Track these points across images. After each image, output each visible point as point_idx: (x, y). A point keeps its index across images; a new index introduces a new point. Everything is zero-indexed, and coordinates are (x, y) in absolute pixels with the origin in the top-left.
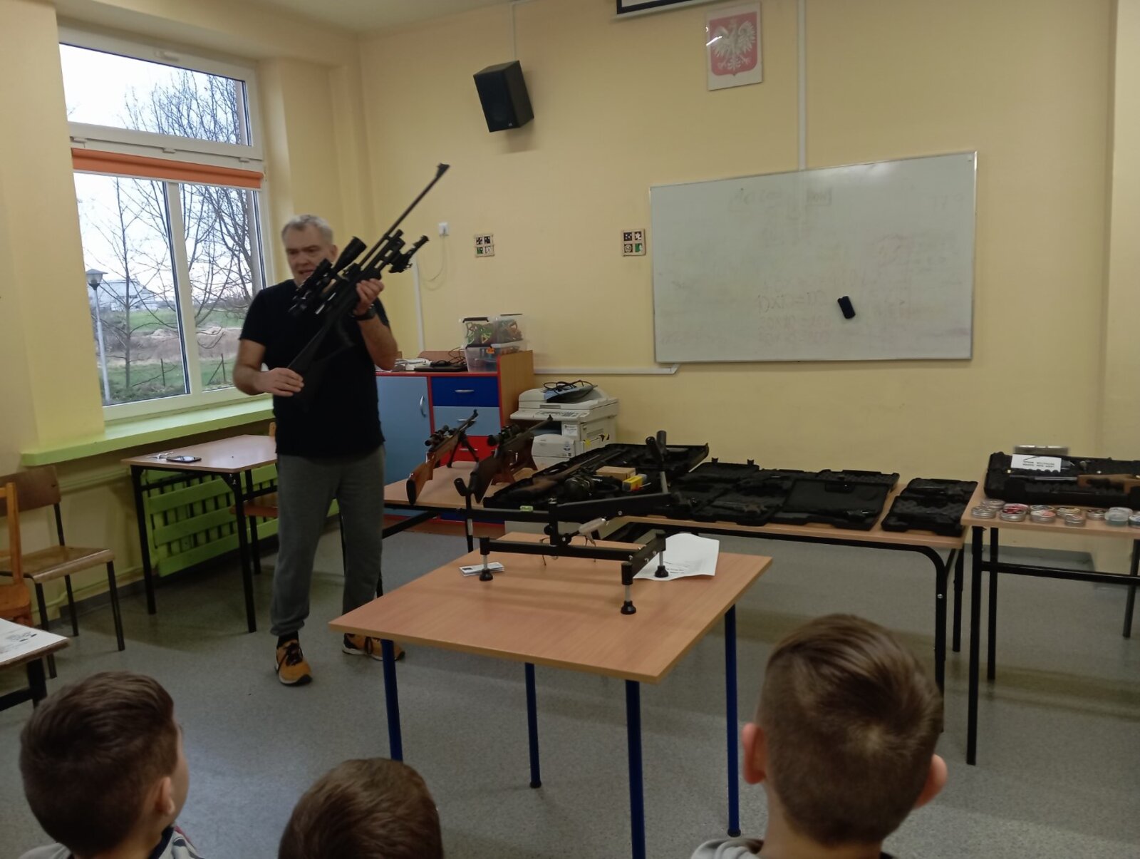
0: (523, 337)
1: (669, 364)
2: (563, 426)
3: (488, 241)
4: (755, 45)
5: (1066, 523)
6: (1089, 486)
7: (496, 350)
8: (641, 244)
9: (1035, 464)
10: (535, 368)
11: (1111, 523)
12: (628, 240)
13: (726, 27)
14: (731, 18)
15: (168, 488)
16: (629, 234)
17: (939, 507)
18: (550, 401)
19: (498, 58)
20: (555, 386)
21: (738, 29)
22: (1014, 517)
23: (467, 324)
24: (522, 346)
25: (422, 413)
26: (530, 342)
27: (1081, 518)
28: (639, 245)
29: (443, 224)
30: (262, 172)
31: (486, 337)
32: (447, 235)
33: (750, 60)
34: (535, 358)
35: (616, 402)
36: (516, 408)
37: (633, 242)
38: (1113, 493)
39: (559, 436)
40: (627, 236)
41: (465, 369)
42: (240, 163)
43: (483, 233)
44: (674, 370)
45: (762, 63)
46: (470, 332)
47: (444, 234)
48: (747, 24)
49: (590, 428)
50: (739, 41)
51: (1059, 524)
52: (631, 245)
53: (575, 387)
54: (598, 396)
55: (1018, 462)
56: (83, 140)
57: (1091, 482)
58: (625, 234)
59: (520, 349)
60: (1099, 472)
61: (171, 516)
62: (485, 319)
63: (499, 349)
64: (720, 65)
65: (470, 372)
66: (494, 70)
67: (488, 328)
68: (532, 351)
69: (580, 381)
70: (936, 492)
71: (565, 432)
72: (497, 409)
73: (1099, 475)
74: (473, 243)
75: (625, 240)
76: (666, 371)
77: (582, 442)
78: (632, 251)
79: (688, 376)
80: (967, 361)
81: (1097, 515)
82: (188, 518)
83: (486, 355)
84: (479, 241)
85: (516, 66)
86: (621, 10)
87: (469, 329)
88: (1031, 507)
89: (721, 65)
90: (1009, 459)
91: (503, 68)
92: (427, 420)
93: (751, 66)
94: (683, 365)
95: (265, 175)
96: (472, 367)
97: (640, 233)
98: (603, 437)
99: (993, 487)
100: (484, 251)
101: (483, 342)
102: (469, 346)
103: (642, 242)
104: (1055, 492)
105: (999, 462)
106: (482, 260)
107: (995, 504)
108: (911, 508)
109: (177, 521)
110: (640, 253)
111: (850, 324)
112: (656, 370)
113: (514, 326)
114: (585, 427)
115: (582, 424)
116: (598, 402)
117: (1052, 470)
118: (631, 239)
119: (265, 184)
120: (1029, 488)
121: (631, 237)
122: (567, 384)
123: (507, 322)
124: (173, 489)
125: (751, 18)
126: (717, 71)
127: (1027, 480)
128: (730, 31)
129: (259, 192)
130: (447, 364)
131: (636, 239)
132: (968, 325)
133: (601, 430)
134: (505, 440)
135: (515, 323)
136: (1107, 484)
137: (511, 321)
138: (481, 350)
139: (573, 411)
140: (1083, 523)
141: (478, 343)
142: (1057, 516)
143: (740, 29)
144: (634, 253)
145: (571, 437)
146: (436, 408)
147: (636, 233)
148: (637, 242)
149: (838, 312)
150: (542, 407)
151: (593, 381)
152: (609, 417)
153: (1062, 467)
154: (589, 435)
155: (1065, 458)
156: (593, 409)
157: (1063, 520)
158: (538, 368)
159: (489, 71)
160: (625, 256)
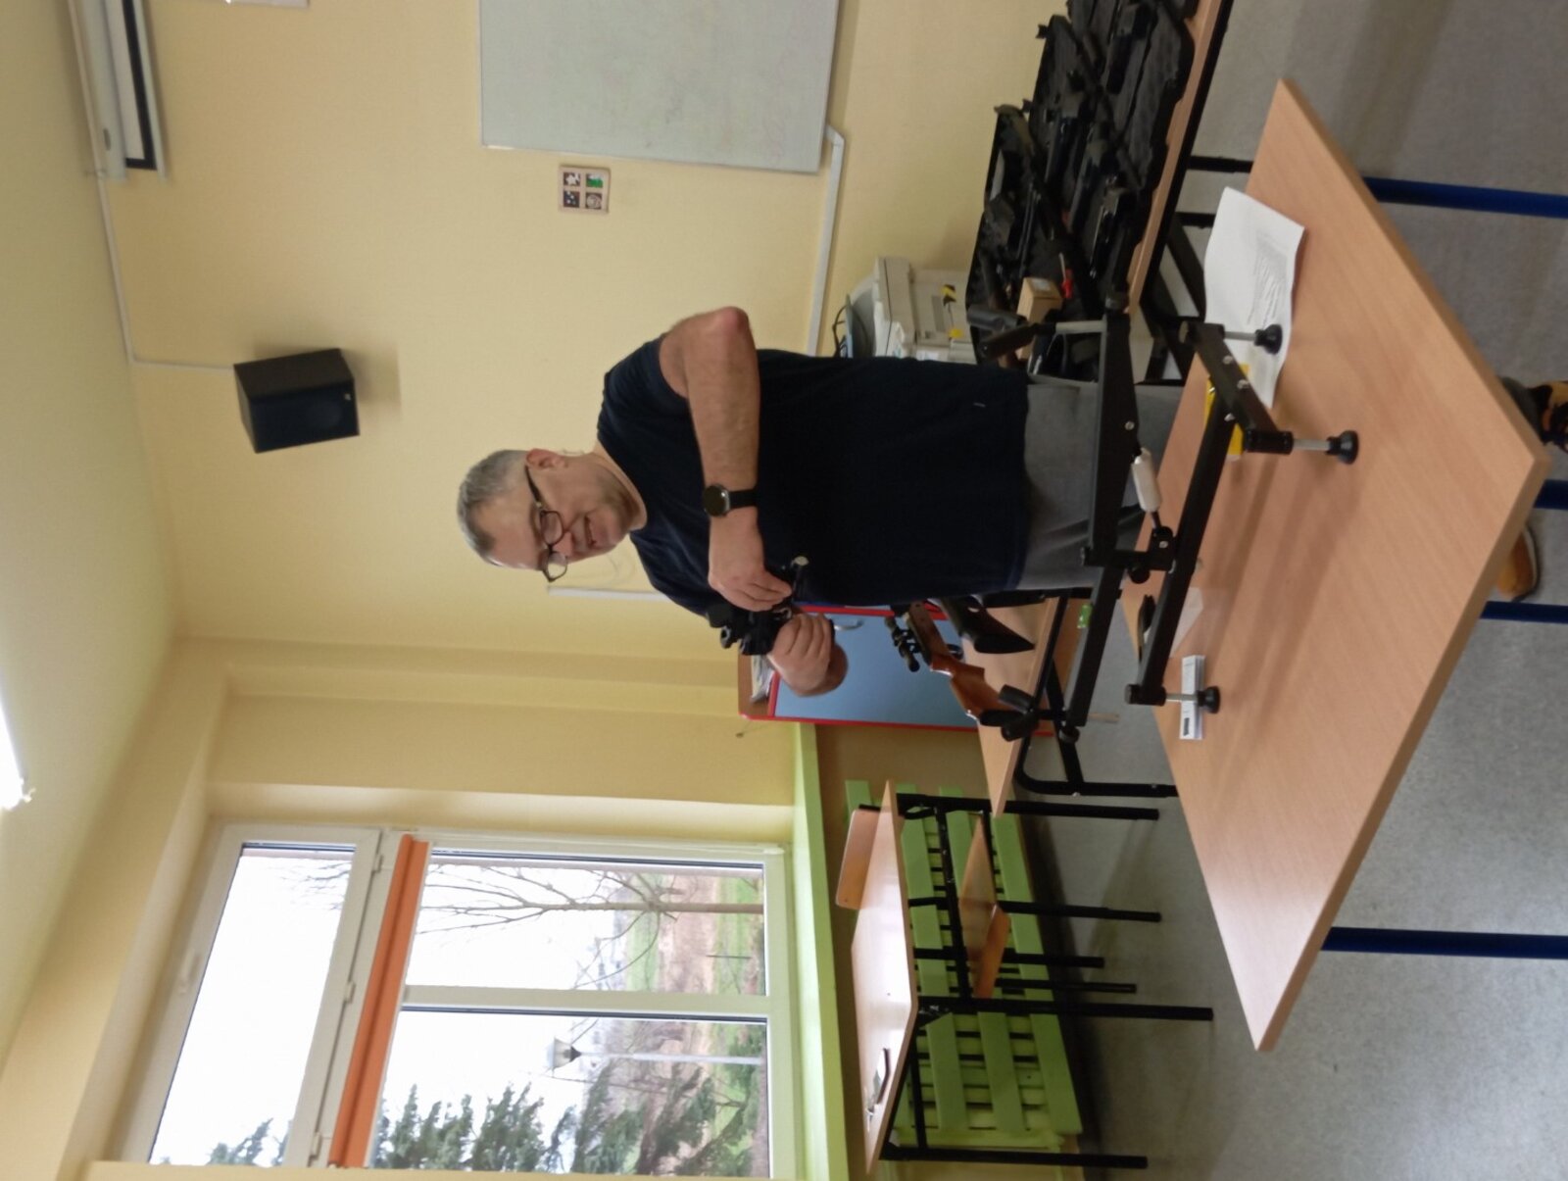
1: (826, 146)
8: (588, 177)
12: (577, 199)
15: (926, 1094)
16: (566, 196)
28: (588, 180)
35: (885, 264)
37: (582, 190)
40: (571, 201)
42: (383, 872)
44: (837, 140)
49: (928, 324)
52: (588, 195)
53: (844, 339)
54: (866, 297)
58: (566, 205)
61: (977, 1096)
69: (834, 328)
75: (577, 206)
76: (836, 154)
77: (952, 344)
78: (599, 196)
79: (852, 115)
82: (983, 1068)
86: (147, 162)
94: (830, 120)
95: (407, 833)
97: (566, 175)
98: (948, 299)
103: (583, 173)
109: (986, 1087)
110: (605, 180)
112: (831, 175)
114: (923, 335)
115: (917, 336)
116: (880, 300)
118: (577, 196)
119: (421, 834)
121: (572, 193)
124: (931, 1086)
129: (435, 844)
131: (578, 183)
133: (935, 299)
144: (603, 191)
147: (566, 183)
148: (583, 182)
151: (837, 303)
152: (912, 281)
154: (941, 327)
156: (890, 315)
160: (607, 210)
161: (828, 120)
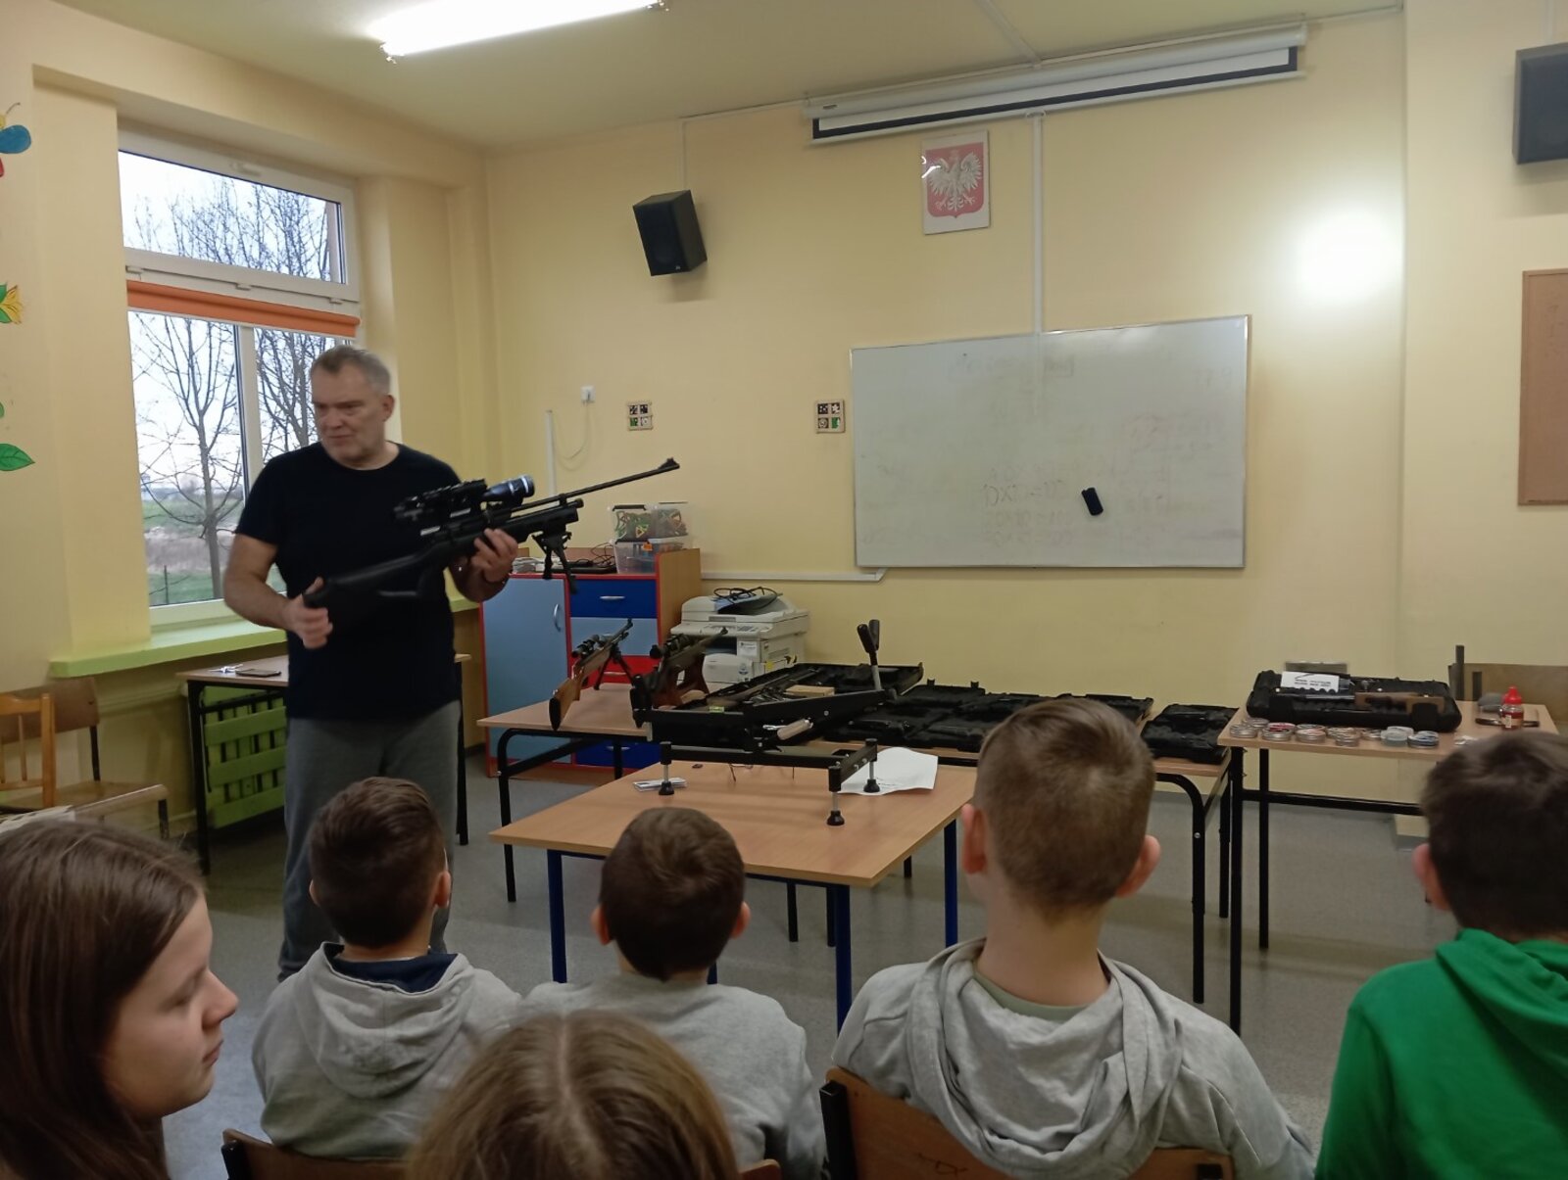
0: (687, 531)
1: (873, 569)
2: (739, 643)
3: (644, 410)
4: (981, 182)
5: (1337, 743)
6: (1369, 705)
7: (654, 546)
8: (839, 418)
9: (1309, 683)
10: (702, 571)
11: (1389, 743)
12: (823, 413)
13: (946, 159)
14: (952, 148)
16: (824, 405)
17: (1197, 734)
18: (721, 611)
19: (662, 186)
20: (728, 593)
21: (960, 162)
22: (1278, 736)
23: (618, 514)
24: (687, 543)
25: (556, 625)
26: (698, 537)
27: (1352, 737)
28: (837, 419)
29: (590, 388)
30: (358, 317)
31: (641, 530)
32: (593, 402)
33: (975, 200)
34: (702, 559)
35: (806, 616)
36: (677, 620)
37: (830, 415)
38: (1394, 711)
39: (733, 656)
40: (822, 409)
41: (614, 570)
42: (332, 306)
43: (638, 399)
44: (879, 576)
45: (989, 203)
46: (621, 523)
47: (589, 400)
48: (971, 157)
49: (773, 647)
50: (962, 177)
51: (1330, 744)
52: (827, 419)
53: (754, 595)
54: (783, 606)
55: (1289, 680)
56: (139, 270)
57: (1370, 700)
58: (819, 406)
59: (685, 547)
60: (1380, 690)
61: (231, 750)
62: (642, 507)
63: (658, 545)
64: (938, 204)
65: (620, 573)
66: (656, 201)
67: (646, 518)
68: (698, 550)
69: (760, 588)
70: (1195, 718)
71: (740, 650)
72: (655, 620)
73: (1380, 693)
74: (626, 412)
75: (819, 413)
76: (869, 577)
77: (763, 664)
78: (827, 427)
79: (894, 584)
80: (1237, 570)
81: (1373, 736)
82: (251, 753)
83: (641, 553)
84: (633, 410)
85: (686, 197)
86: (818, 134)
87: (619, 520)
88: (1298, 726)
89: (940, 205)
90: (1279, 677)
91: (670, 199)
92: (563, 635)
93: (976, 207)
94: (891, 570)
95: (362, 322)
96: (623, 568)
97: (838, 405)
98: (788, 659)
99: (1256, 705)
100: (639, 424)
101: (638, 536)
102: (619, 541)
103: (841, 415)
104: (1327, 710)
105: (1267, 681)
106: (636, 434)
107: (1258, 723)
108: (1165, 733)
109: (238, 756)
110: (838, 429)
111: (1096, 521)
112: (856, 575)
113: (677, 518)
114: (766, 645)
115: (763, 640)
116: (784, 615)
117: (1327, 689)
118: (826, 412)
119: (359, 332)
120: (1298, 707)
121: (827, 409)
122: (744, 591)
123: (667, 512)
124: (235, 716)
125: (977, 149)
126: (935, 212)
127: (1297, 699)
128: (951, 164)
130: (590, 564)
131: (833, 412)
132: (1239, 526)
133: (787, 649)
134: (672, 653)
135: (678, 514)
136: (1388, 703)
137: (673, 510)
138: (635, 546)
139: (750, 625)
140: (1356, 743)
141: (631, 537)
142: (1327, 736)
143: (963, 163)
144: (830, 429)
145: (750, 658)
146: (574, 620)
147: (833, 405)
148: (837, 416)
149: (1082, 506)
150: (712, 619)
151: (777, 588)
152: (796, 634)
153: (1339, 686)
154: (772, 656)
155: (1344, 676)
156: (775, 622)
157: (1334, 741)
158: (706, 571)
159: (651, 202)
160: (818, 433)
161: (890, 569)
